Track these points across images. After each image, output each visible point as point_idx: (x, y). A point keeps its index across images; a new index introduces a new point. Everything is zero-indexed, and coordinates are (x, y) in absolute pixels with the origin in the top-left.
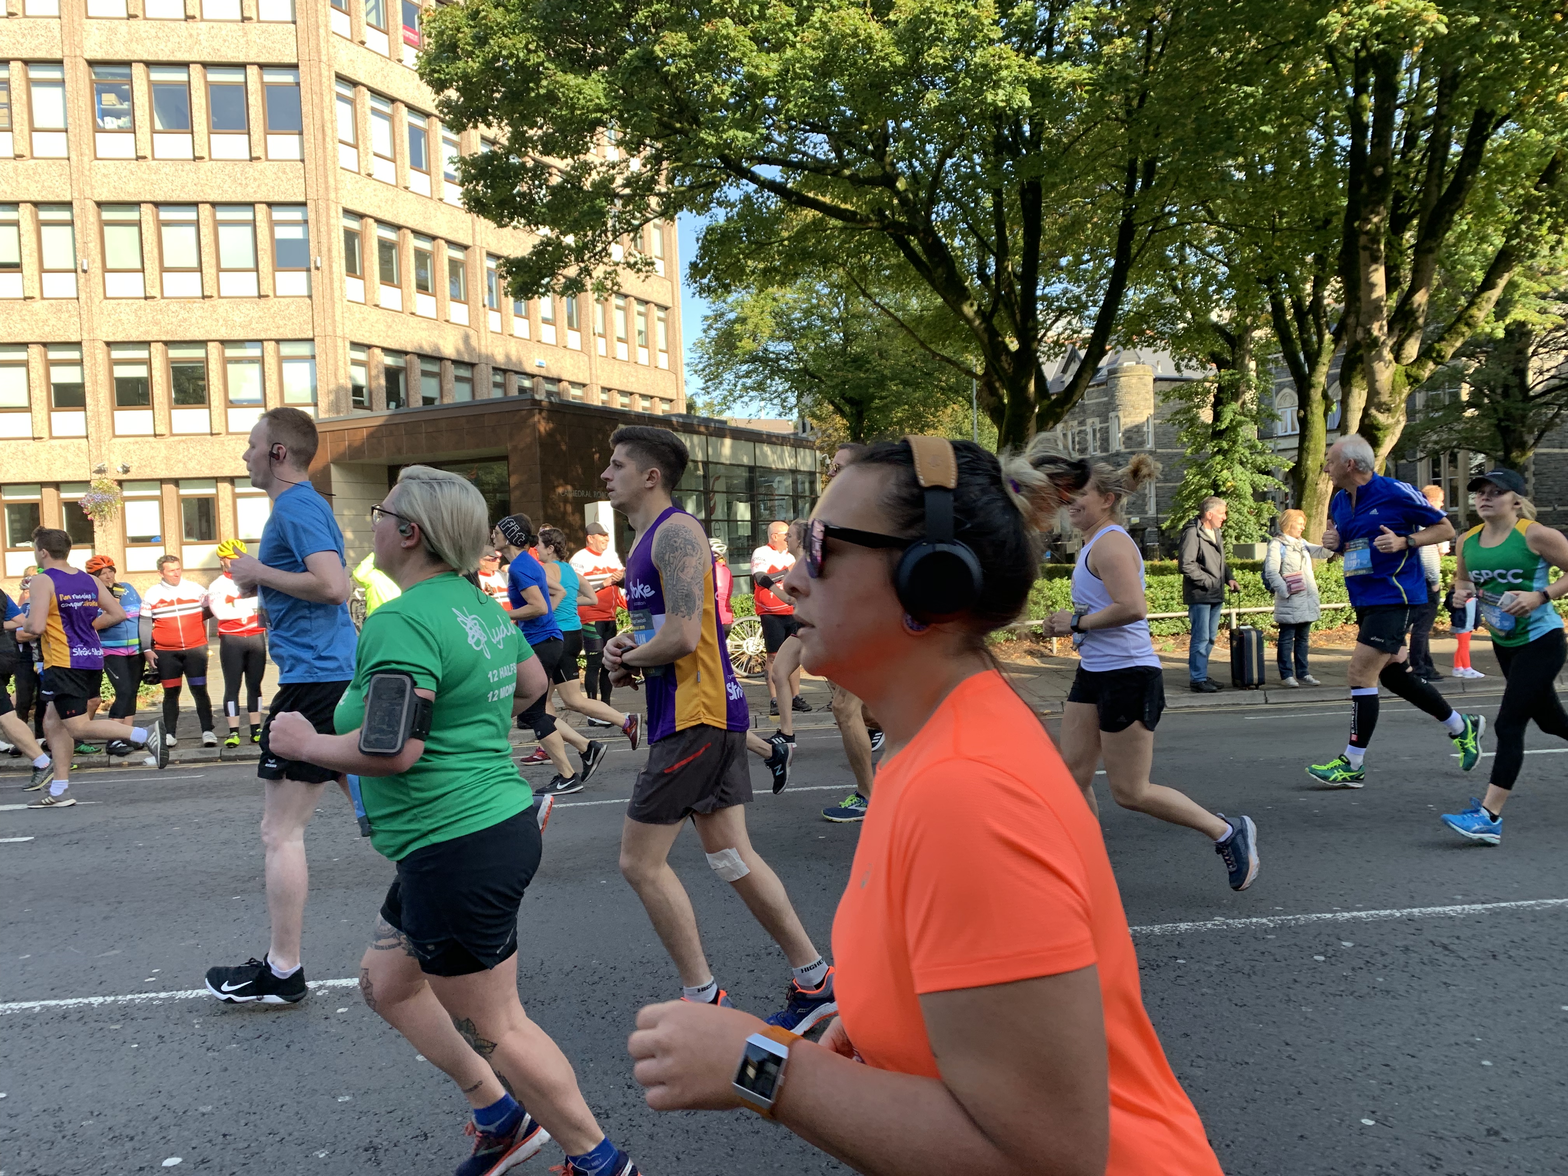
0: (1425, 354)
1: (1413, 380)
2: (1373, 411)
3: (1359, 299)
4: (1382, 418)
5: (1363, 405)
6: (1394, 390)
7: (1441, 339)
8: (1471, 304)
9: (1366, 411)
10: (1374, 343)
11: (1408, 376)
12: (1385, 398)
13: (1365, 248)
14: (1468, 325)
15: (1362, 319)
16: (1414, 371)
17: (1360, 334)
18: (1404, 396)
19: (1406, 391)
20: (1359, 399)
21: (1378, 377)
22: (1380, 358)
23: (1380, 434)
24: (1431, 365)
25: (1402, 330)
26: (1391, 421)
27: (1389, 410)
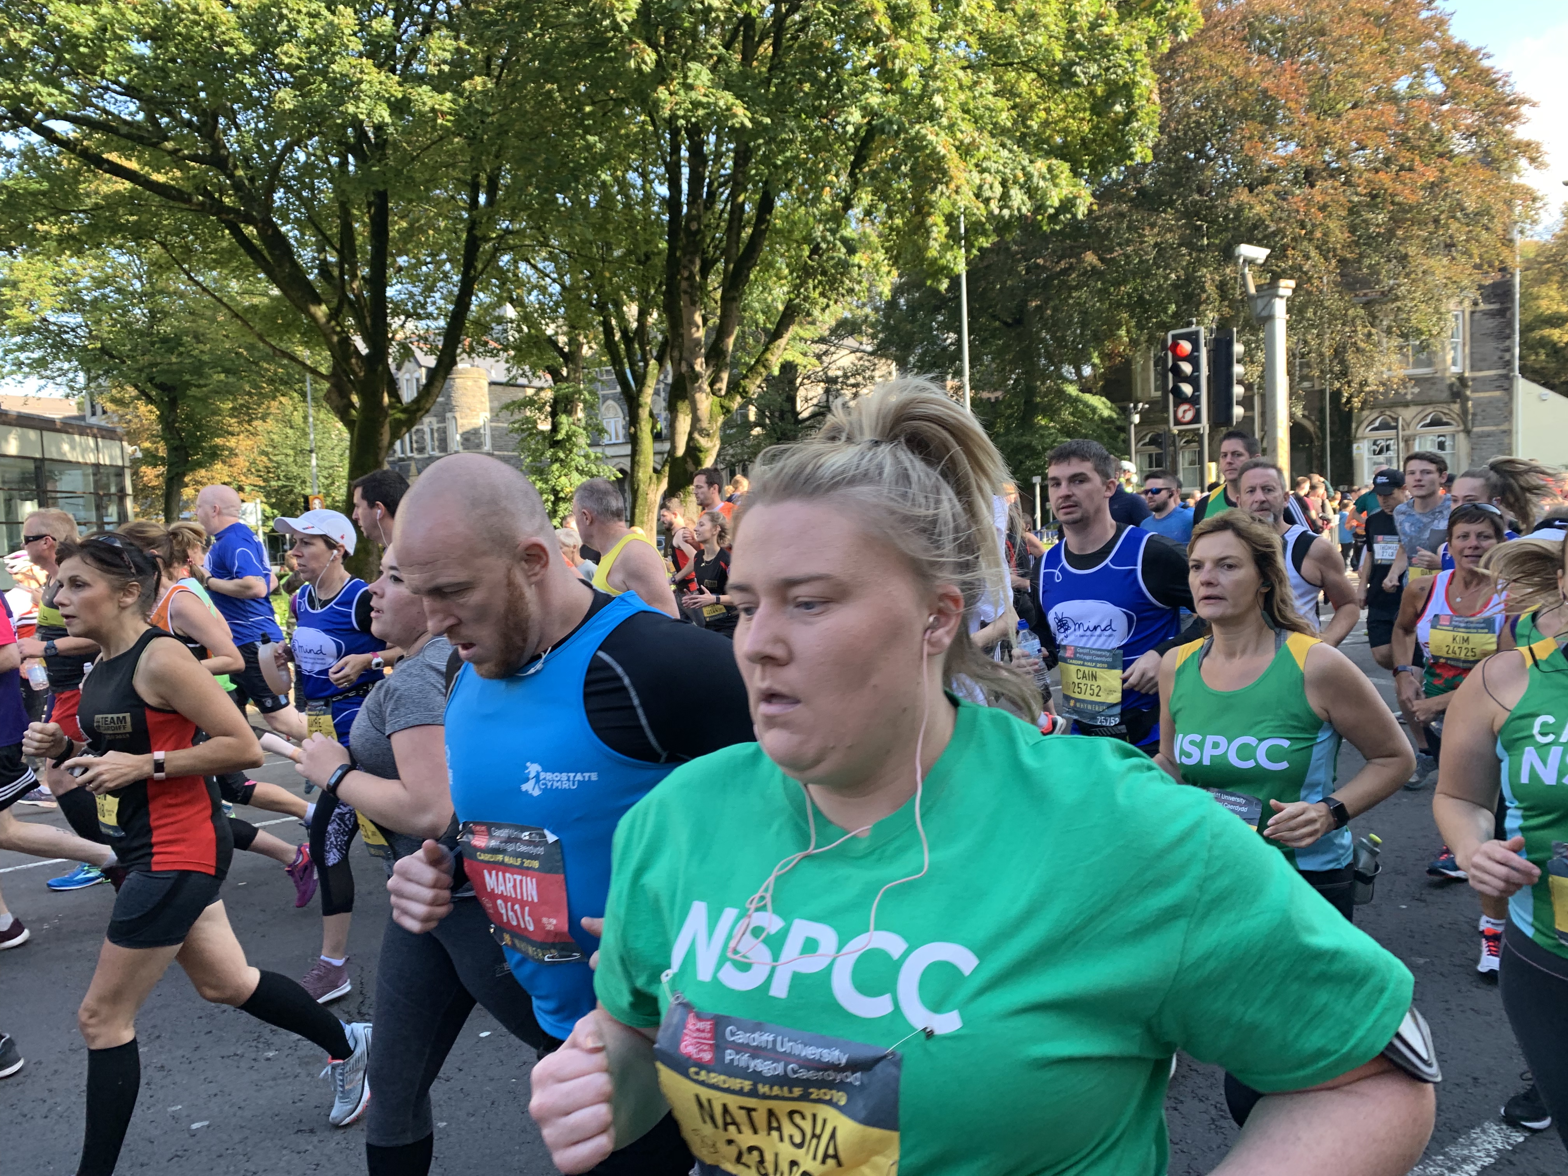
0: (734, 387)
1: (726, 411)
2: (696, 435)
3: (682, 336)
4: (703, 442)
5: (688, 429)
6: (712, 418)
7: (745, 377)
8: (767, 349)
9: (690, 434)
10: (697, 377)
11: (722, 407)
12: (705, 424)
13: (685, 292)
14: (765, 366)
15: (686, 354)
16: (726, 403)
17: (684, 368)
18: (719, 423)
19: (721, 419)
20: (684, 424)
21: (699, 406)
22: (700, 389)
23: (702, 455)
24: (739, 399)
25: (716, 365)
26: (710, 444)
27: (708, 435)
